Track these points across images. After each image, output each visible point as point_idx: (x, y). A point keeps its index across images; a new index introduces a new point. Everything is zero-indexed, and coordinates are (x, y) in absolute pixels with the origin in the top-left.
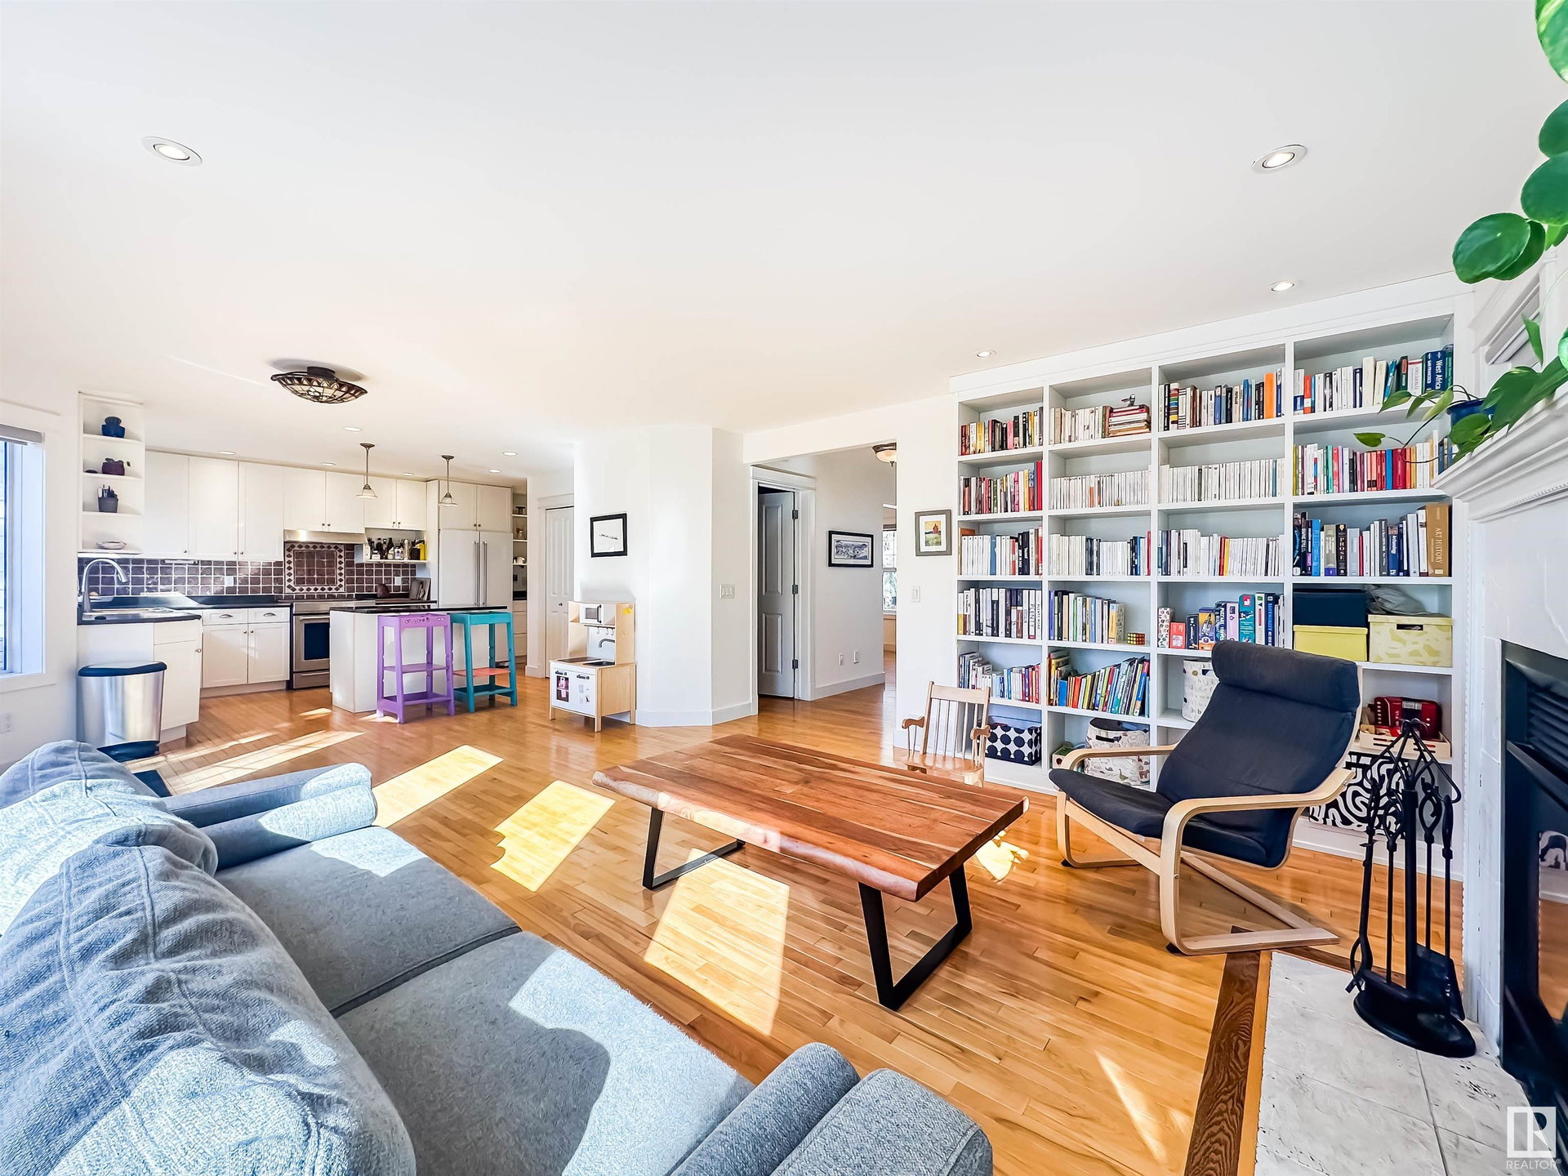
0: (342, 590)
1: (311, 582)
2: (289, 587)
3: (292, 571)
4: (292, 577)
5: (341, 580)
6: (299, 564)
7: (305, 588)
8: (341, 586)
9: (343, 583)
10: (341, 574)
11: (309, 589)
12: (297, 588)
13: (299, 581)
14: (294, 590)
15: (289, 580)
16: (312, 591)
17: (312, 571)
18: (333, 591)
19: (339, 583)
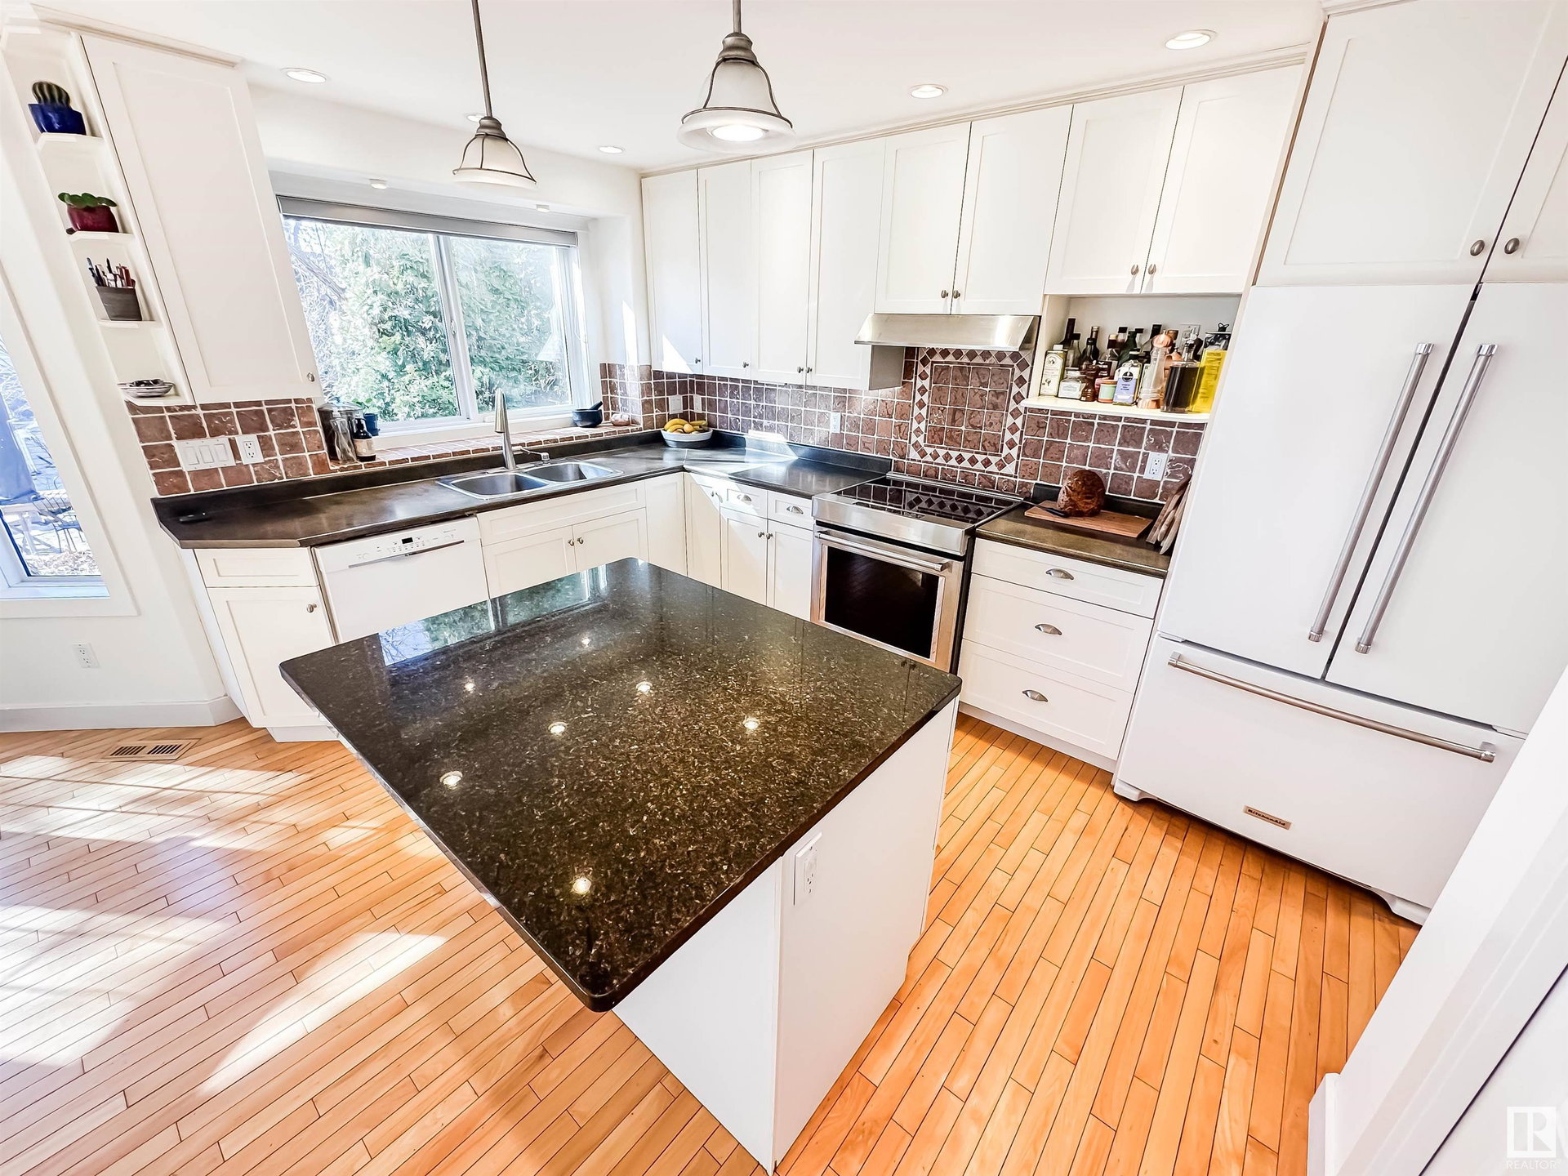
0: (1010, 469)
1: (953, 439)
2: (916, 445)
3: (924, 411)
4: (922, 426)
5: (1011, 445)
6: (937, 397)
7: (942, 452)
8: (1009, 459)
9: (1014, 452)
10: (1014, 429)
11: (947, 457)
12: (929, 450)
13: (936, 436)
14: (923, 454)
15: (918, 430)
16: (953, 462)
17: (958, 415)
18: (993, 468)
19: (1006, 450)
